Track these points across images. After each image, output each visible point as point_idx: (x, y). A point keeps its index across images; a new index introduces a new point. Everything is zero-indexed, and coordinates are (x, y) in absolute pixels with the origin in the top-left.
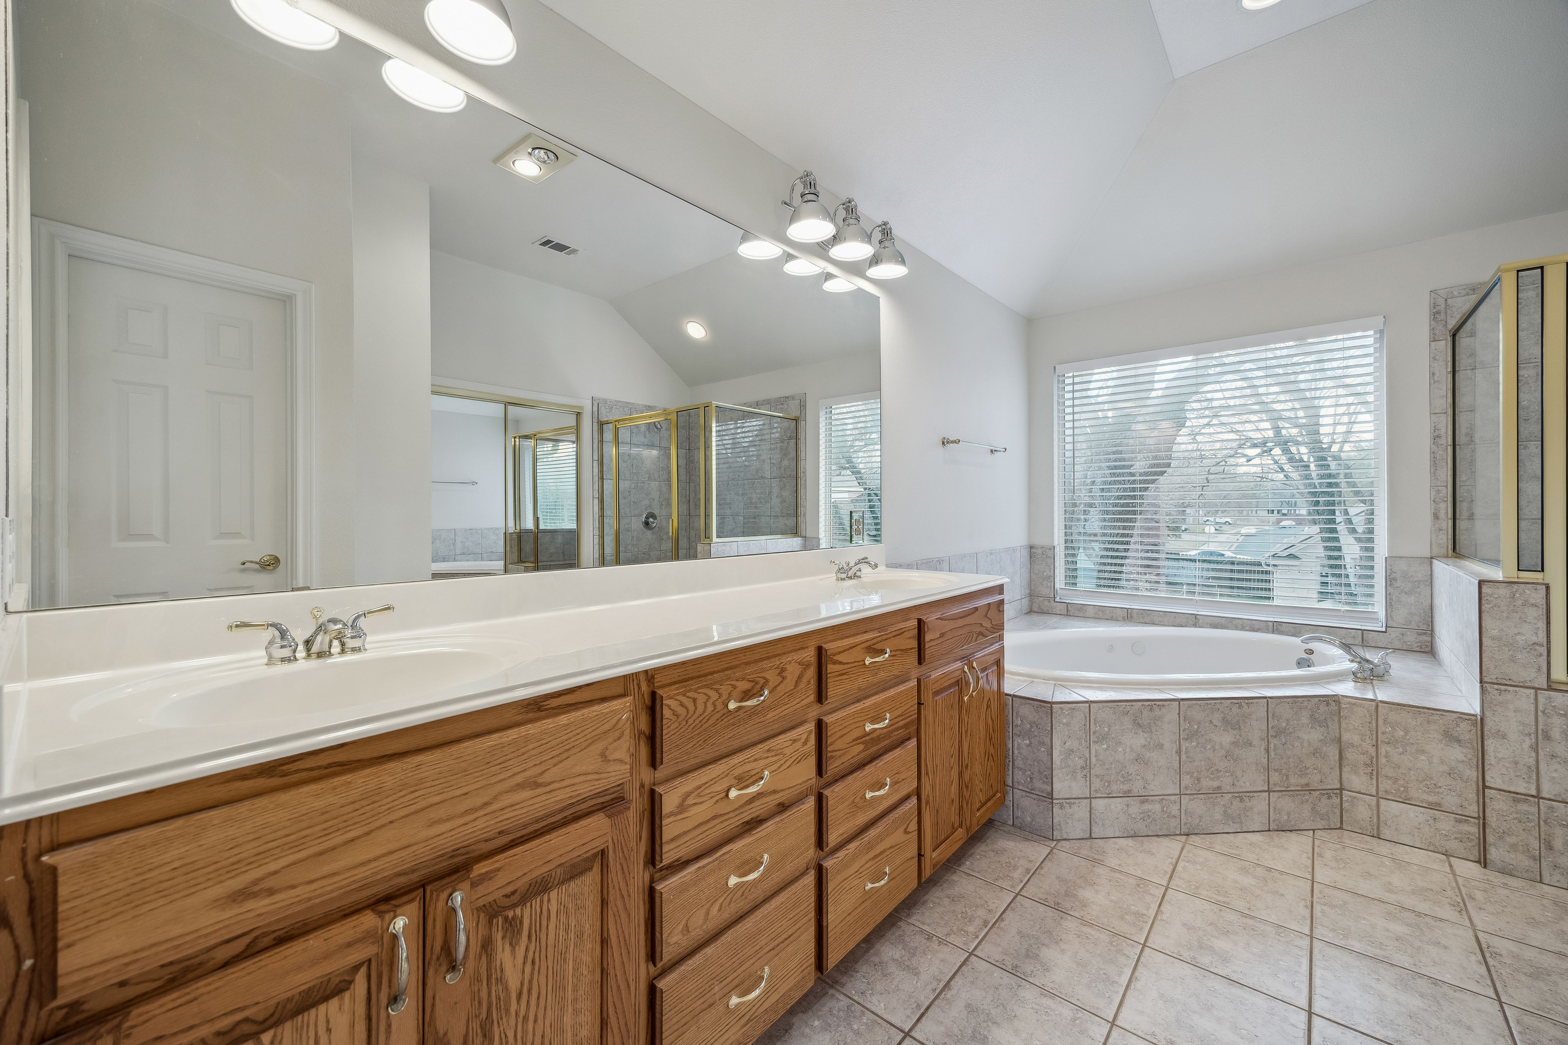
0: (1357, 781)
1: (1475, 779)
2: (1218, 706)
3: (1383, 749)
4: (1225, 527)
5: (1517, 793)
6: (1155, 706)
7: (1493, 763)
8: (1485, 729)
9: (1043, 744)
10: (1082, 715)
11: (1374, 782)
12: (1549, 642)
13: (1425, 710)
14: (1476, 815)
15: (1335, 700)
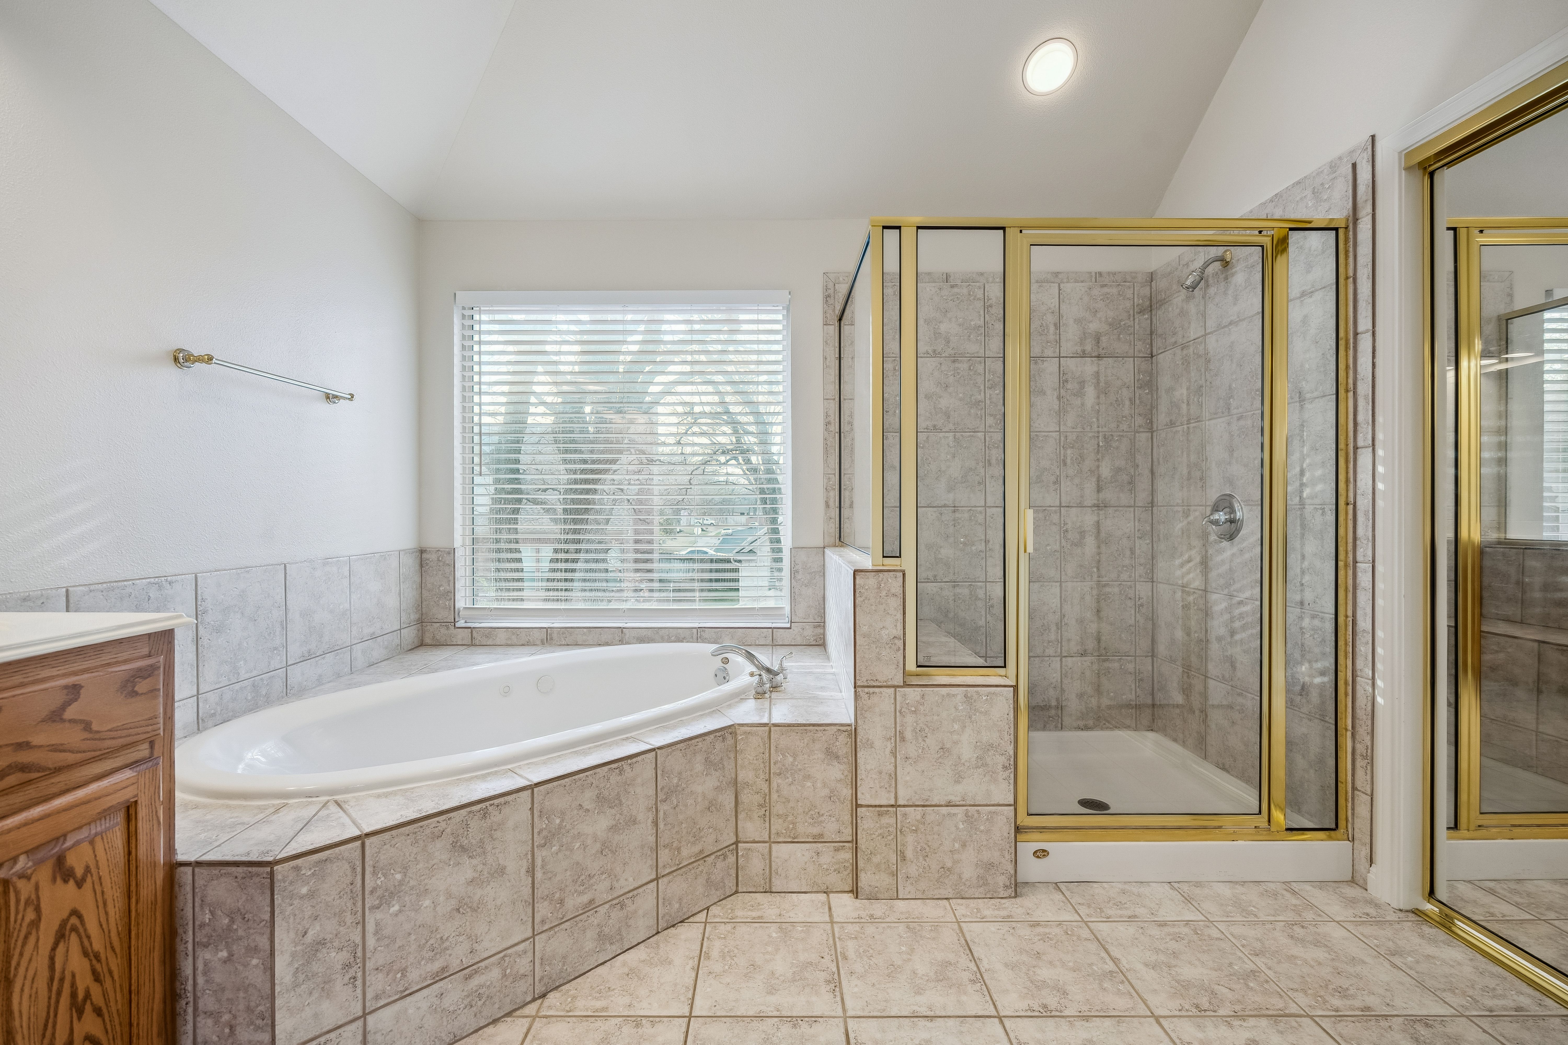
0: (751, 828)
1: (850, 798)
2: (590, 779)
3: (776, 781)
4: (711, 528)
5: (881, 806)
6: (490, 808)
7: (863, 777)
8: (858, 740)
9: (254, 950)
10: (347, 866)
11: (767, 825)
12: (904, 634)
13: (811, 728)
14: (850, 839)
15: (729, 731)
